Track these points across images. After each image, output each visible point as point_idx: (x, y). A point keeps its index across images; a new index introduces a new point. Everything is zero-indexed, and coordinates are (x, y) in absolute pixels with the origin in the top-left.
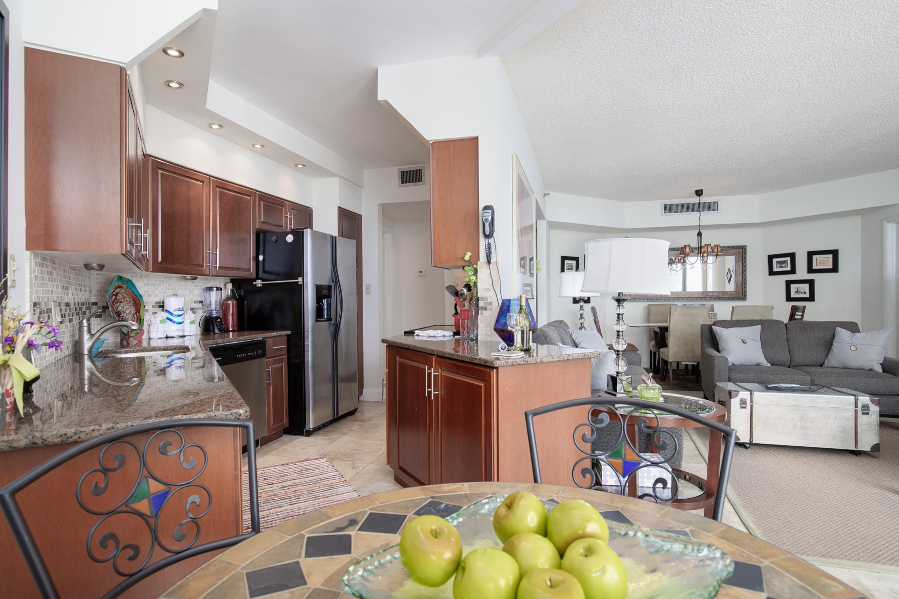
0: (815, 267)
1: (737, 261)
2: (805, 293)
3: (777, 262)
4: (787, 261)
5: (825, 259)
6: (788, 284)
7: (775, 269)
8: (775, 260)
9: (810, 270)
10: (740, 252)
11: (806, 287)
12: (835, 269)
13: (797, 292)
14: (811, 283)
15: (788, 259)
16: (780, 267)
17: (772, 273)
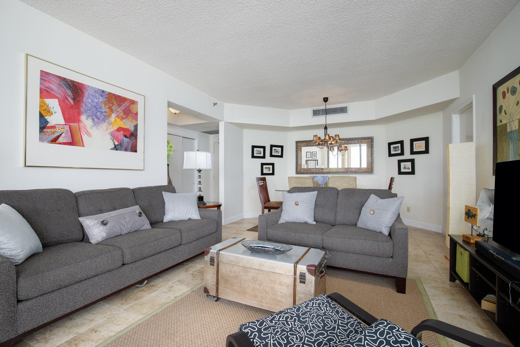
0: (415, 150)
1: (368, 148)
2: (409, 169)
3: (393, 147)
4: (399, 146)
5: (421, 144)
6: (400, 162)
7: (392, 152)
8: (392, 146)
9: (412, 152)
10: (370, 141)
11: (409, 164)
12: (427, 151)
13: (404, 168)
14: (412, 161)
15: (399, 145)
16: (395, 151)
17: (390, 155)
